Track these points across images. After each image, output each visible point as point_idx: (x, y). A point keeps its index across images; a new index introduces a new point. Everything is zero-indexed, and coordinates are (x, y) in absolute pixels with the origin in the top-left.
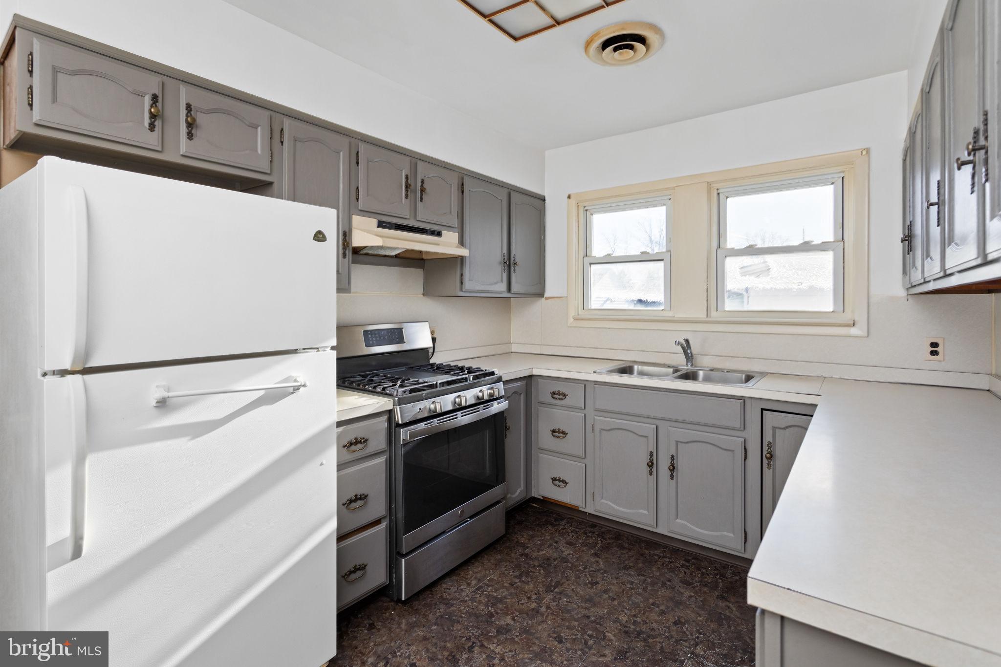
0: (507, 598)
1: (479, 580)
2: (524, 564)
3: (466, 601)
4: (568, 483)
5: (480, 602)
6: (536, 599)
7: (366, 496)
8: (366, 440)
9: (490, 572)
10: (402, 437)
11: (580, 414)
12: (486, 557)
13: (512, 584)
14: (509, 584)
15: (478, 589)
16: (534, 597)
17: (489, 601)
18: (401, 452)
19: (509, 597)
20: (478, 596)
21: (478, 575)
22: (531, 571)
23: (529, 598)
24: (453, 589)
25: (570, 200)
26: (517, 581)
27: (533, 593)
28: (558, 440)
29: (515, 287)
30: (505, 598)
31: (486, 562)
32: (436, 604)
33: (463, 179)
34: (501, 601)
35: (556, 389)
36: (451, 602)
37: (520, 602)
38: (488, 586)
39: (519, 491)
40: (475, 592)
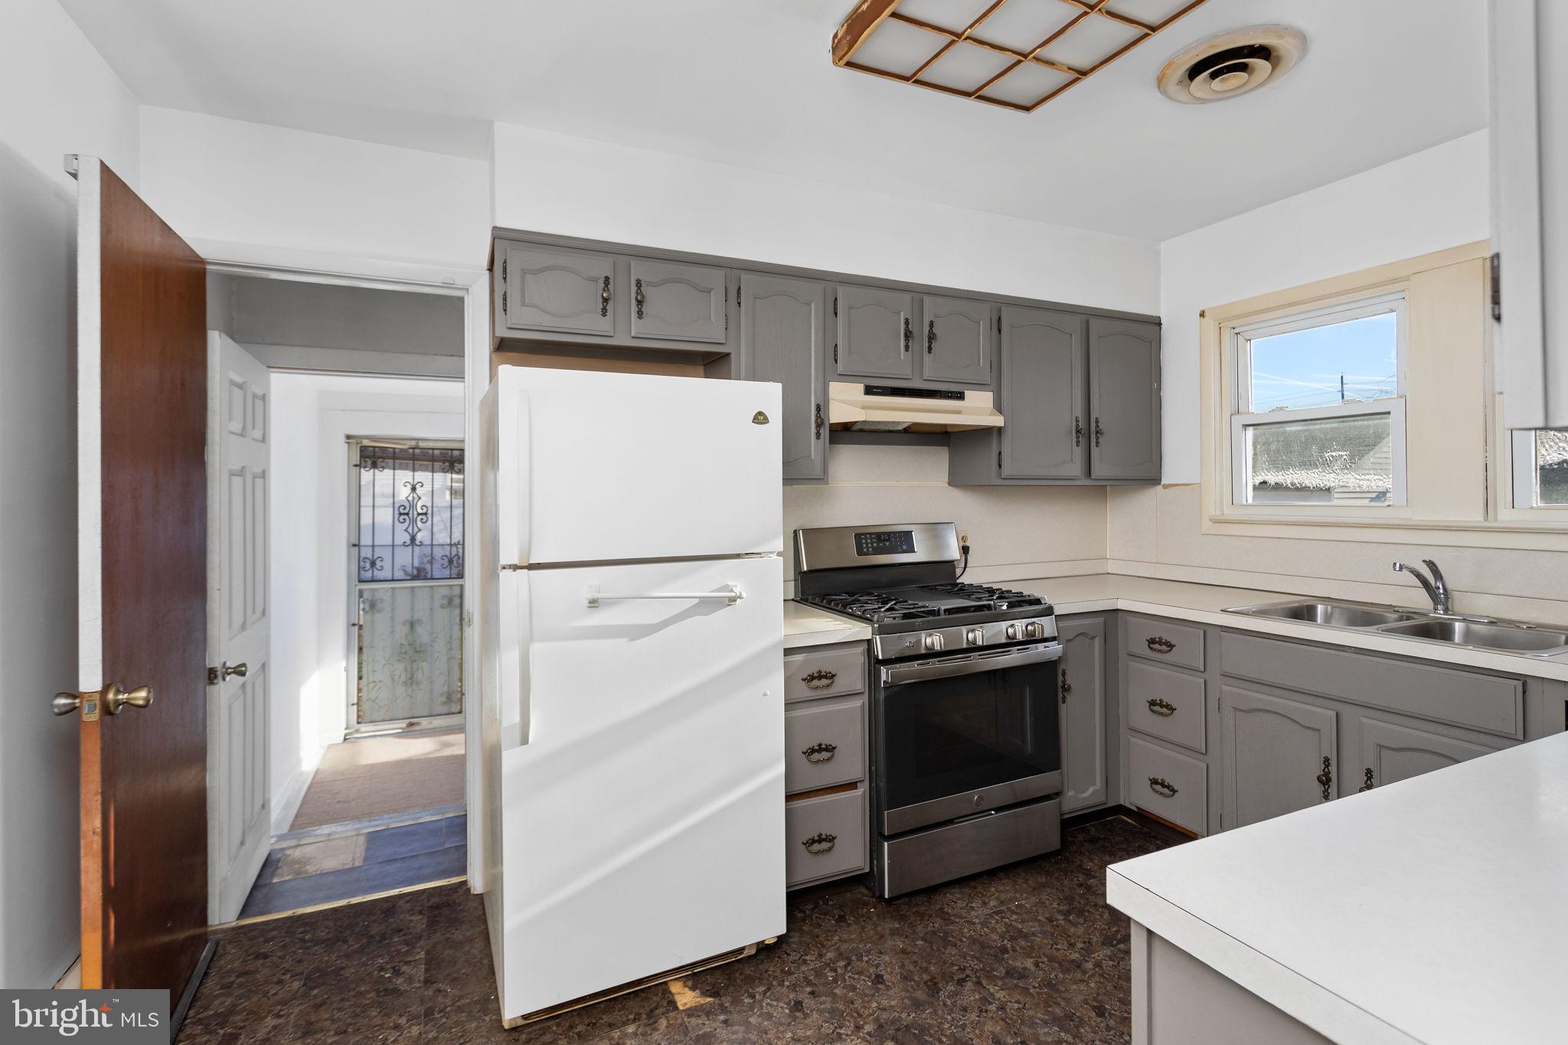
0: (1036, 936)
1: (1002, 903)
2: (1081, 898)
3: (974, 923)
4: (1177, 791)
5: (994, 930)
6: (1082, 948)
7: (834, 748)
8: (833, 676)
9: (1022, 895)
10: (883, 677)
11: (1197, 679)
12: (1022, 874)
13: (1050, 920)
14: (1047, 918)
15: (997, 913)
16: (1080, 945)
17: (1008, 932)
18: (882, 696)
19: (1040, 935)
20: (994, 922)
21: (1003, 896)
22: (1088, 911)
23: (1072, 945)
24: (960, 904)
25: (1203, 320)
26: (1061, 917)
27: (1080, 939)
28: (1161, 718)
29: (1099, 469)
30: (1033, 934)
31: (1020, 881)
32: (931, 916)
33: (1000, 310)
34: (1025, 936)
35: (1156, 635)
36: (952, 918)
37: (1055, 946)
38: (1013, 912)
39: (1091, 790)
40: (991, 916)
